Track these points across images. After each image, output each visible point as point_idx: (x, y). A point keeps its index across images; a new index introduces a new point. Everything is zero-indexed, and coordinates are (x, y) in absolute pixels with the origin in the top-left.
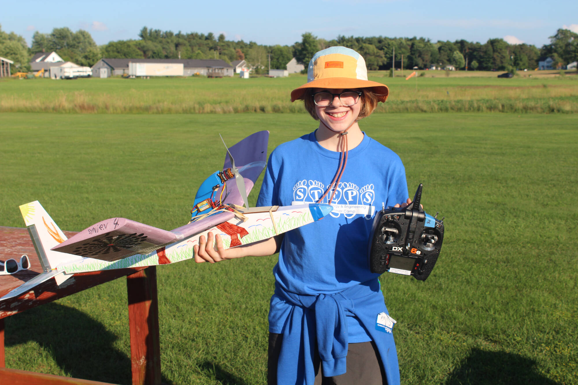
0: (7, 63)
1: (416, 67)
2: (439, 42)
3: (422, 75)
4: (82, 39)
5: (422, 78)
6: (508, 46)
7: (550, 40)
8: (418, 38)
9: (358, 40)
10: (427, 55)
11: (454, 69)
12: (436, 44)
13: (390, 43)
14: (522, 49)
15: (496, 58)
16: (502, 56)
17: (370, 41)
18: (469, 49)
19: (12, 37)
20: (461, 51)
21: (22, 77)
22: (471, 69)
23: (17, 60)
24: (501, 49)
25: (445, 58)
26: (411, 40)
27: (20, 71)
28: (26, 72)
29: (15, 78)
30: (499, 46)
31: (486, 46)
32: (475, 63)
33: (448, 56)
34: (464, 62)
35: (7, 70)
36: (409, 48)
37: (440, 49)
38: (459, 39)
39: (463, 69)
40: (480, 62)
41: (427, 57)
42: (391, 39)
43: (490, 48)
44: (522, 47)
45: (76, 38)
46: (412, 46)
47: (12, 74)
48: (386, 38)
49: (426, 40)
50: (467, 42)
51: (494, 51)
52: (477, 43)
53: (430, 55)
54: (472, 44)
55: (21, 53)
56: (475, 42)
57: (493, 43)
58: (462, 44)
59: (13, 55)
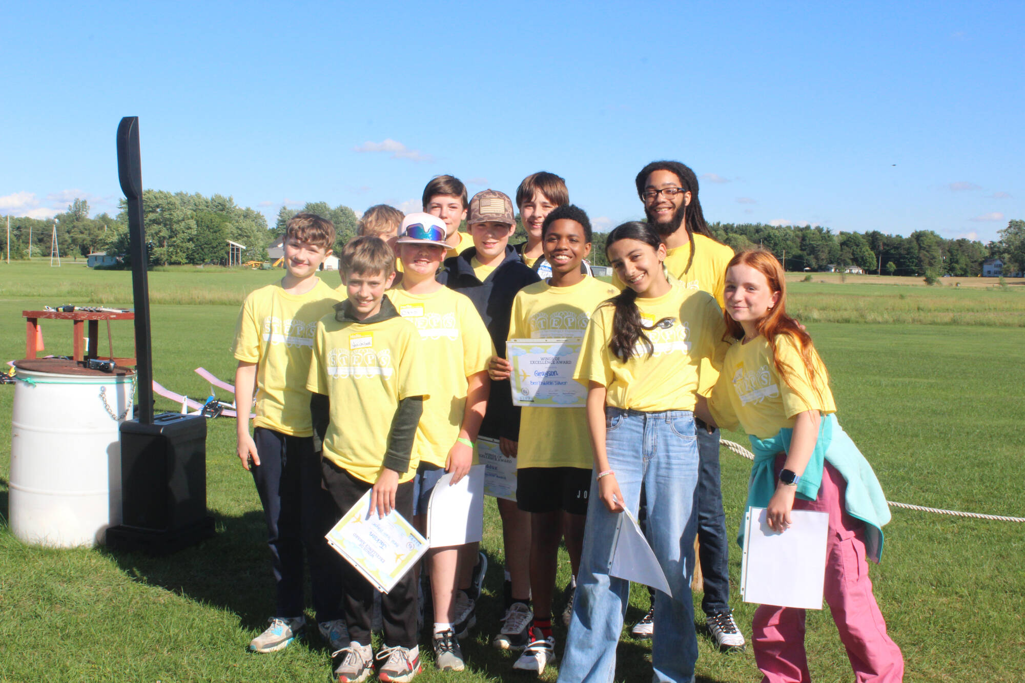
0: (238, 249)
1: (808, 268)
2: (842, 233)
3: (807, 279)
4: (343, 219)
5: (806, 283)
6: (940, 243)
7: (1000, 235)
8: (813, 227)
9: (728, 229)
10: (823, 252)
11: (861, 271)
12: (837, 236)
13: (772, 234)
14: (961, 246)
15: (923, 258)
16: (932, 255)
17: (743, 230)
18: (884, 244)
19: (247, 215)
20: (872, 249)
21: (256, 266)
22: (885, 272)
23: (249, 244)
24: (930, 246)
25: (848, 256)
26: (801, 230)
27: (252, 259)
28: (261, 261)
29: (246, 268)
30: (926, 243)
31: (909, 241)
32: (892, 266)
33: (853, 254)
34: (874, 263)
35: (237, 257)
36: (798, 240)
37: (843, 244)
38: (871, 230)
39: (874, 272)
40: (898, 263)
41: (824, 256)
42: (773, 228)
43: (915, 244)
44: (962, 243)
45: (335, 215)
46: (804, 239)
47: (243, 263)
48: (766, 227)
49: (825, 230)
50: (882, 235)
51: (920, 248)
52: (898, 236)
53: (826, 251)
54: (889, 237)
55: (255, 236)
56: (894, 235)
57: (918, 237)
58: (874, 238)
59: (245, 239)
